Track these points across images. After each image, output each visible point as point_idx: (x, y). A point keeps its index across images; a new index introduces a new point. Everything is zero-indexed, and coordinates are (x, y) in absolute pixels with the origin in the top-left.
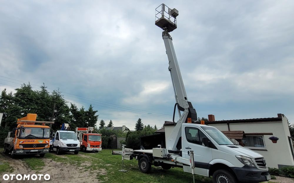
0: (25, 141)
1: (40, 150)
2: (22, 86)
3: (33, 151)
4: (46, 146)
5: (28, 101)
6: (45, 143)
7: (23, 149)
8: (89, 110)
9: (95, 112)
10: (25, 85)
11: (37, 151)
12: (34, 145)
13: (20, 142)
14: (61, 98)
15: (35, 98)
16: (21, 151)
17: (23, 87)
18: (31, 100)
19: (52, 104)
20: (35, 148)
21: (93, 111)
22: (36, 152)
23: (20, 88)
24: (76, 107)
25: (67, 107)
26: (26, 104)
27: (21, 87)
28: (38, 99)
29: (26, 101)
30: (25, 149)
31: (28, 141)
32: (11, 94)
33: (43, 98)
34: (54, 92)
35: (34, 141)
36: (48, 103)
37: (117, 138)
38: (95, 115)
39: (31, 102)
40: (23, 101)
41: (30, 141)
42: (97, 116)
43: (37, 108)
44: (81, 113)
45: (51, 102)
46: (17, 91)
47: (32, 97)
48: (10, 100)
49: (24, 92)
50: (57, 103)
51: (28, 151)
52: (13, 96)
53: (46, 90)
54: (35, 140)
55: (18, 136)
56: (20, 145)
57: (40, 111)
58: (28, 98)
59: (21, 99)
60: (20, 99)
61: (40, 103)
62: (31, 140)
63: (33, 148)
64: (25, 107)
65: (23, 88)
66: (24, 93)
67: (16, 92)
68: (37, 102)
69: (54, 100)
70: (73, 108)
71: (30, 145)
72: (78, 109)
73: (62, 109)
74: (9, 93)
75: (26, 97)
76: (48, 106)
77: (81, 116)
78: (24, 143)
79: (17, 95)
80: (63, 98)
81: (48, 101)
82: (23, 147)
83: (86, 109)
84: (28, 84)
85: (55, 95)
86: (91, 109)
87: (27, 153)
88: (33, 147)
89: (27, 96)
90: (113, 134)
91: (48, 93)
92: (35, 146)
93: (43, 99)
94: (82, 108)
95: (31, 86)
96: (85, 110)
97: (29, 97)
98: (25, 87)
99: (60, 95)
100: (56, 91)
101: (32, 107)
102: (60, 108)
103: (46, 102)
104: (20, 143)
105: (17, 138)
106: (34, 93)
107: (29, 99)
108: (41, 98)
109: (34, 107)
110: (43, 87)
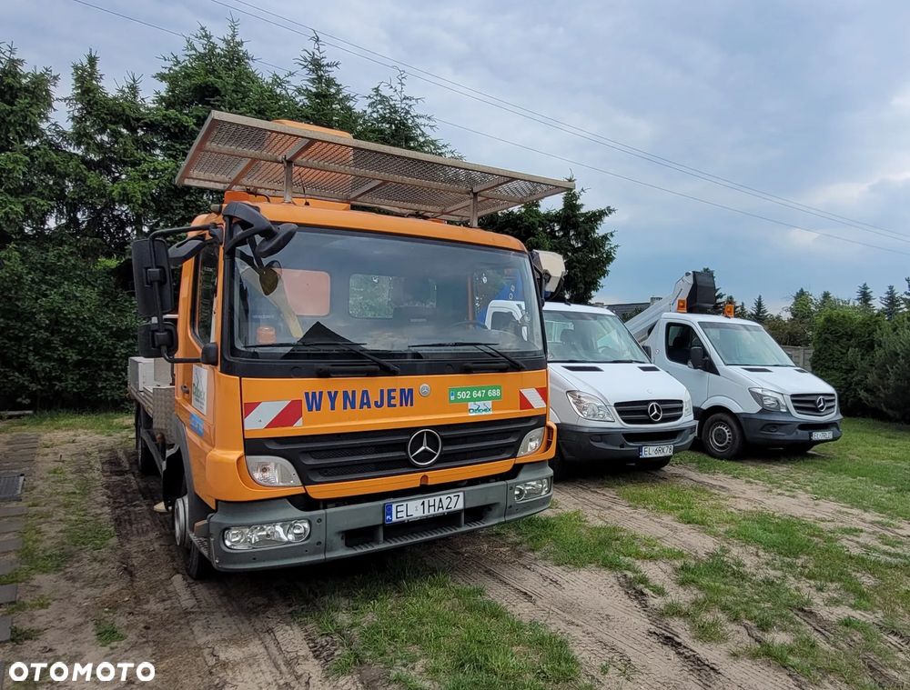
0: (314, 401)
1: (480, 495)
3: (414, 509)
4: (532, 446)
6: (515, 412)
7: (304, 502)
11: (454, 502)
12: (418, 443)
13: (248, 408)
16: (286, 532)
20: (435, 477)
22: (450, 519)
30: (318, 491)
31: (349, 400)
35: (407, 396)
41: (366, 403)
51: (366, 515)
54: (423, 384)
55: (215, 337)
56: (254, 447)
62: (376, 386)
63: (413, 480)
71: (380, 448)
78: (300, 427)
82: (295, 480)
87: (353, 536)
88: (413, 468)
92: (426, 456)
104: (258, 423)
105: (209, 358)
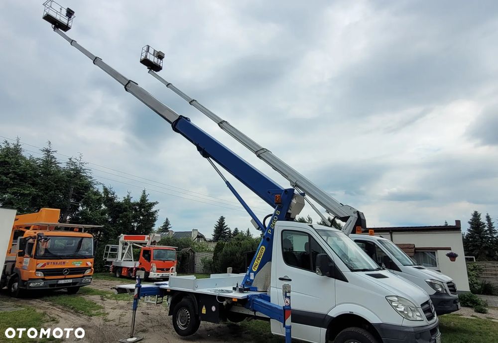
5: (17, 179)
8: (142, 200)
9: (151, 205)
10: (8, 144)
14: (85, 175)
15: (32, 172)
17: (4, 147)
18: (22, 177)
21: (148, 202)
24: (114, 194)
25: (97, 193)
26: (11, 184)
28: (37, 176)
29: (11, 179)
33: (47, 173)
34: (71, 162)
36: (59, 184)
37: (194, 253)
38: (153, 209)
39: (22, 181)
42: (156, 211)
43: (34, 193)
44: (126, 206)
45: (66, 182)
47: (25, 171)
49: (7, 159)
50: (76, 184)
53: (53, 157)
58: (15, 173)
61: (43, 184)
64: (9, 191)
65: (3, 150)
66: (8, 162)
68: (34, 181)
69: (71, 177)
70: (107, 195)
72: (118, 196)
73: (89, 198)
75: (11, 171)
77: (126, 211)
80: (89, 175)
81: (59, 181)
83: (136, 198)
84: (16, 143)
85: (73, 167)
86: (144, 199)
89: (14, 169)
90: (188, 246)
91: (58, 163)
93: (48, 175)
94: (128, 196)
95: (20, 147)
96: (132, 201)
97: (18, 170)
98: (8, 149)
99: (84, 168)
100: (75, 161)
102: (84, 194)
103: (55, 183)
106: (29, 163)
107: (19, 175)
108: (42, 173)
109: (28, 192)
110: (48, 151)
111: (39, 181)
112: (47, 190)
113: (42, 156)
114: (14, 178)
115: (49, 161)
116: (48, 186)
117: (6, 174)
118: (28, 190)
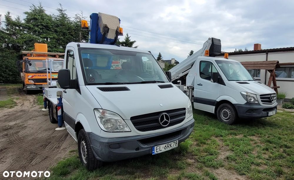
2: (31, 8)
5: (44, 29)
9: (132, 43)
10: (35, 6)
15: (52, 24)
17: (34, 9)
18: (47, 27)
19: (76, 33)
23: (29, 11)
26: (42, 32)
27: (31, 10)
28: (57, 26)
29: (41, 29)
32: (19, 18)
33: (63, 25)
34: (77, 17)
35: (46, 75)
36: (70, 31)
39: (48, 30)
40: (36, 28)
41: (41, 76)
43: (57, 37)
46: (27, 15)
47: (47, 24)
48: (20, 28)
49: (36, 17)
52: (23, 22)
53: (65, 14)
57: (62, 41)
58: (42, 25)
59: (34, 25)
60: (32, 26)
61: (61, 32)
65: (33, 11)
66: (36, 18)
67: (25, 16)
68: (55, 30)
74: (16, 17)
75: (39, 24)
76: (72, 35)
79: (28, 20)
84: (39, 6)
85: (79, 20)
86: (127, 39)
89: (41, 22)
91: (68, 18)
95: (43, 8)
97: (43, 23)
98: (36, 10)
101: (51, 37)
106: (50, 18)
107: (44, 26)
108: (61, 25)
110: (61, 10)
111: (58, 30)
112: (65, 35)
113: (57, 14)
114: (42, 29)
115: (63, 17)
116: (64, 33)
117: (38, 26)
118: (52, 36)
